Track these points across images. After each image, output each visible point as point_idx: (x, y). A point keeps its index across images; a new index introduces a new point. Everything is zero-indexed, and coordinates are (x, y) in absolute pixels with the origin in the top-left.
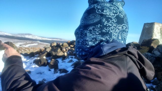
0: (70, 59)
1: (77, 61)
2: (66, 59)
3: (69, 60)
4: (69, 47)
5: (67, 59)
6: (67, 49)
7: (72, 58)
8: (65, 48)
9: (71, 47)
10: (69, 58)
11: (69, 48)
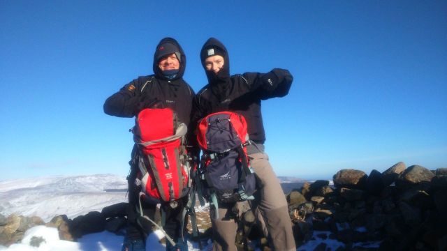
0: (319, 241)
1: (341, 247)
2: (306, 242)
3: (316, 246)
4: (307, 205)
5: (310, 243)
6: (302, 209)
7: (324, 237)
8: (298, 209)
9: (315, 204)
10: (314, 239)
11: (310, 206)
